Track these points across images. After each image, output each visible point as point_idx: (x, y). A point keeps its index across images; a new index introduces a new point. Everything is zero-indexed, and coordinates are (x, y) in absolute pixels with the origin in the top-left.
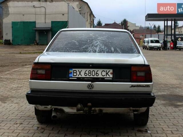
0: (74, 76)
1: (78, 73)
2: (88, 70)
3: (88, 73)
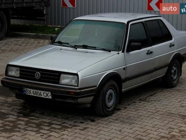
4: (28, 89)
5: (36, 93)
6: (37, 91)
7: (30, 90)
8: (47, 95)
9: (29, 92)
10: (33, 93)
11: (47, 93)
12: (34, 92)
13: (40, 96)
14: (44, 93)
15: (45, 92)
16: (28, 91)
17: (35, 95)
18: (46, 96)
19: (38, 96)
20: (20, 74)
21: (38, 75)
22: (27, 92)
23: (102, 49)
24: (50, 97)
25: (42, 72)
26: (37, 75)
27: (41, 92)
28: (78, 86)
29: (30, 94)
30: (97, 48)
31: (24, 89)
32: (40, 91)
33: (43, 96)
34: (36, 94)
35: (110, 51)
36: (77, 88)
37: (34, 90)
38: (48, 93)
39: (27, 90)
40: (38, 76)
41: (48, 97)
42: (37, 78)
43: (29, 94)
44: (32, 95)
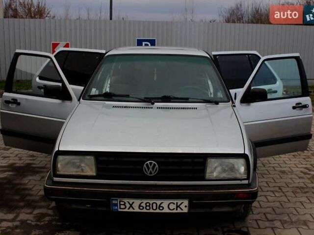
4: (126, 200)
5: (149, 206)
6: (151, 202)
7: (131, 201)
8: (177, 207)
9: (128, 205)
10: (140, 206)
11: (179, 202)
12: (143, 205)
13: (158, 211)
14: (172, 204)
15: (175, 202)
16: (124, 204)
17: (144, 210)
18: (174, 209)
19: (151, 211)
20: (98, 169)
21: (153, 168)
22: (122, 207)
23: (204, 100)
24: (186, 210)
25: (163, 160)
26: (148, 168)
27: (162, 203)
28: (248, 178)
29: (131, 210)
30: (190, 100)
31: (114, 202)
32: (158, 202)
33: (166, 210)
34: (148, 208)
35: (217, 103)
36: (246, 182)
37: (142, 201)
38: (182, 203)
39: (122, 203)
40: (151, 169)
41: (179, 211)
42: (151, 173)
43: (126, 210)
44: (137, 210)
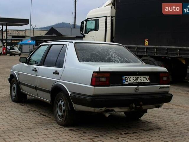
0: (126, 82)
1: (129, 79)
2: (135, 77)
3: (135, 79)
